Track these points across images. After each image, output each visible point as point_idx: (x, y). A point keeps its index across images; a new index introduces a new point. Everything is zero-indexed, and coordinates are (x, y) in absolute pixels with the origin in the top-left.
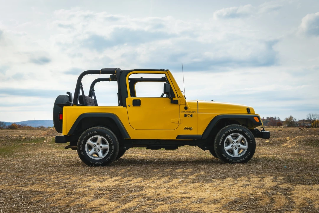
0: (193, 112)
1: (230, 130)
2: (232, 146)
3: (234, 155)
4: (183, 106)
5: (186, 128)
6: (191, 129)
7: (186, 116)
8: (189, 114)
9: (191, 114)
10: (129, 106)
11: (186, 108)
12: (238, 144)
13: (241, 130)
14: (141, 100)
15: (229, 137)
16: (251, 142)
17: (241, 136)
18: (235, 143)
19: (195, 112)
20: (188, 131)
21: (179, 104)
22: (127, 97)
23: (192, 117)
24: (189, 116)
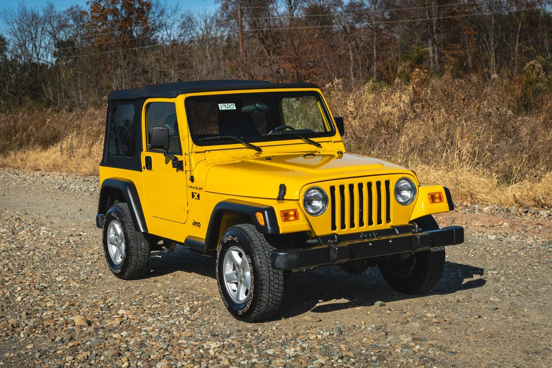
0: (199, 189)
5: (195, 223)
6: (199, 225)
7: (193, 196)
8: (196, 193)
11: (192, 179)
14: (151, 157)
19: (202, 189)
20: (196, 228)
21: (184, 169)
22: (142, 150)
23: (199, 199)
24: (196, 196)
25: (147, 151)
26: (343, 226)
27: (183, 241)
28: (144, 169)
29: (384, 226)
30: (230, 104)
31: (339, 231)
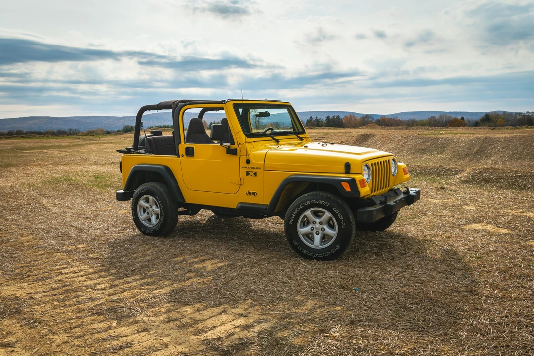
0: (257, 168)
1: (308, 203)
2: (312, 227)
3: (313, 244)
4: (244, 159)
5: (249, 193)
6: (254, 194)
7: (248, 173)
8: (252, 172)
9: (254, 171)
10: (183, 156)
11: (248, 162)
12: (322, 227)
13: (327, 204)
14: (194, 148)
15: (308, 213)
16: (344, 226)
17: (328, 214)
18: (318, 224)
20: (251, 197)
21: (238, 154)
22: (181, 143)
23: (256, 176)
24: (252, 174)
27: (235, 207)
29: (387, 189)
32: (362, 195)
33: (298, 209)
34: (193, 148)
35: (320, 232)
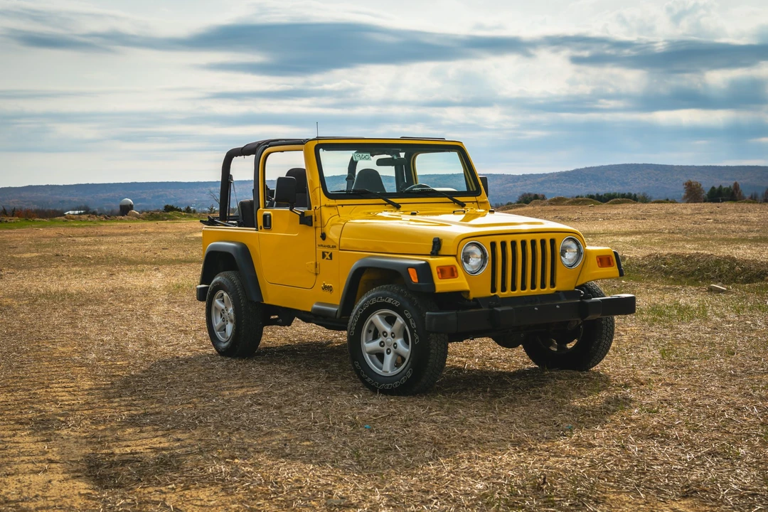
0: (333, 247)
1: (374, 301)
2: (382, 342)
3: (381, 369)
4: (319, 231)
5: (325, 288)
6: (330, 289)
7: (324, 256)
8: (328, 253)
9: (330, 250)
11: (324, 236)
12: (394, 341)
13: (397, 303)
14: (272, 215)
15: (377, 318)
16: (416, 341)
17: (400, 321)
18: (389, 336)
19: (335, 247)
20: (327, 293)
21: (314, 225)
22: (259, 208)
23: (331, 259)
24: (327, 256)
25: (265, 207)
26: (504, 289)
27: (310, 310)
28: (261, 229)
29: (549, 290)
30: (365, 155)
31: (499, 293)
32: (438, 290)
33: (361, 311)
34: (270, 215)
35: (392, 348)
